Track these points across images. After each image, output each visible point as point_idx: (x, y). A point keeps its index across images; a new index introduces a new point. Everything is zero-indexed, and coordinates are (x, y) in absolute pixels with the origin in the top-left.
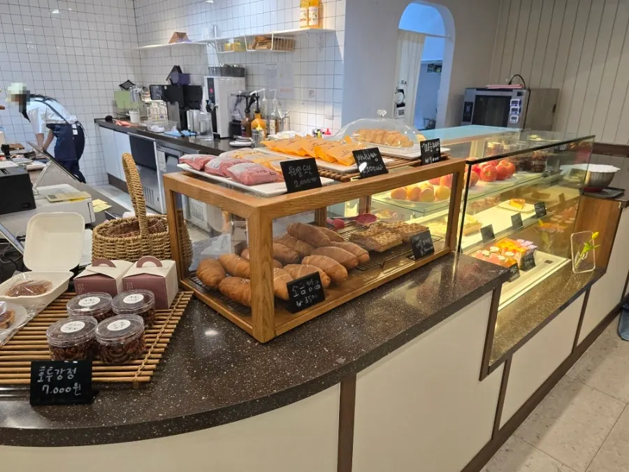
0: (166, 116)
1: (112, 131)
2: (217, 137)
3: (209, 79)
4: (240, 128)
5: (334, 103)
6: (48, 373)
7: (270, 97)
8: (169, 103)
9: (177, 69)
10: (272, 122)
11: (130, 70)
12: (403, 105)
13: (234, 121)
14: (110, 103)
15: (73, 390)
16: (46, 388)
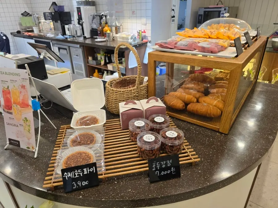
0: (53, 29)
1: (23, 38)
2: (85, 38)
3: (77, 8)
4: (97, 32)
5: (146, 17)
6: (157, 164)
7: (111, 16)
8: (54, 22)
9: (54, 3)
10: (114, 29)
11: (25, 6)
12: (174, 17)
13: (93, 29)
14: (18, 24)
15: (171, 172)
16: (157, 173)
